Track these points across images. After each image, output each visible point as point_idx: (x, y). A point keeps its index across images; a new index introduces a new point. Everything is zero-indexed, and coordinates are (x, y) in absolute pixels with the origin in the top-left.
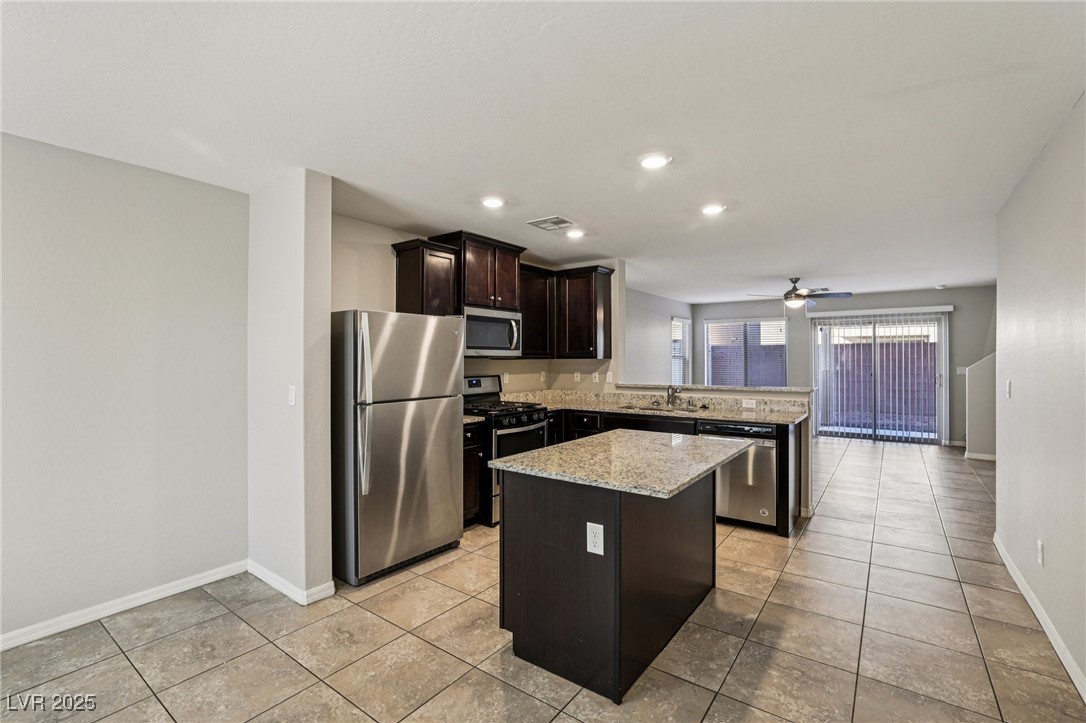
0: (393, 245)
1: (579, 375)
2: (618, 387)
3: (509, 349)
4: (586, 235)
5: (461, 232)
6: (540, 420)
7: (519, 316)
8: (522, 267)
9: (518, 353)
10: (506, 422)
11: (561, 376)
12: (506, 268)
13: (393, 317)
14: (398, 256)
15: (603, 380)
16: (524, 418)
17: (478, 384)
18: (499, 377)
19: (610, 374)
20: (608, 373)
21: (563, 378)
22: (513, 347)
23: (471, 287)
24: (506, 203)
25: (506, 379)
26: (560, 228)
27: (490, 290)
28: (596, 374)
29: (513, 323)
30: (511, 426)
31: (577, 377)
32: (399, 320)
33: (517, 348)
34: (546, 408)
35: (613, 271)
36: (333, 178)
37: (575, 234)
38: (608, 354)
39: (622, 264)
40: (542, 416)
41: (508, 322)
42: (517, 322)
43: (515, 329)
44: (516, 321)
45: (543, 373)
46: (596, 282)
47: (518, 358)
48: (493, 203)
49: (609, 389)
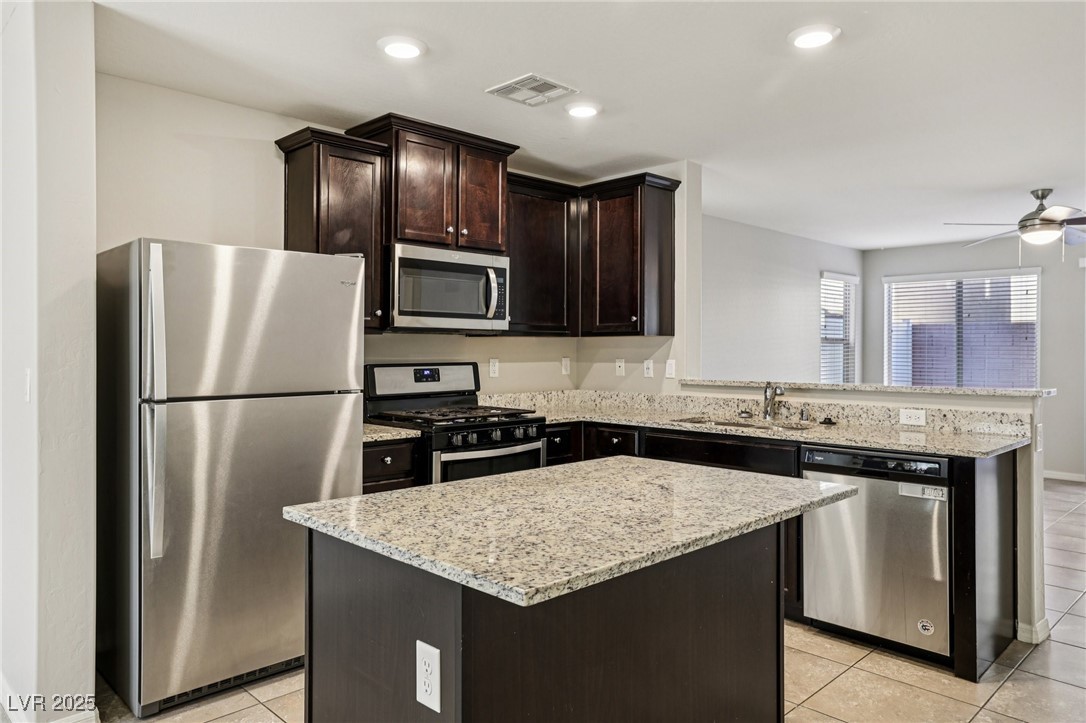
0: (276, 142)
1: (623, 365)
2: (685, 385)
3: (484, 317)
4: (602, 113)
5: (389, 116)
6: (527, 439)
7: (504, 262)
8: (512, 179)
9: (503, 325)
10: (458, 439)
11: (596, 366)
12: (485, 184)
14: (287, 161)
15: (661, 373)
16: (497, 435)
17: (434, 377)
18: (475, 366)
19: (671, 363)
20: (669, 362)
21: (598, 371)
22: (491, 314)
23: (409, 211)
24: (427, 52)
25: (492, 371)
26: (551, 100)
27: (447, 216)
28: (649, 363)
29: (492, 276)
30: (466, 446)
31: (620, 368)
33: (499, 316)
34: (544, 419)
35: (677, 183)
36: (96, 6)
37: (583, 112)
38: (666, 328)
39: (696, 171)
40: (533, 431)
41: (482, 271)
42: (500, 272)
43: (494, 285)
44: (496, 270)
45: (566, 362)
46: (644, 198)
47: (503, 333)
48: (402, 50)
49: (670, 389)
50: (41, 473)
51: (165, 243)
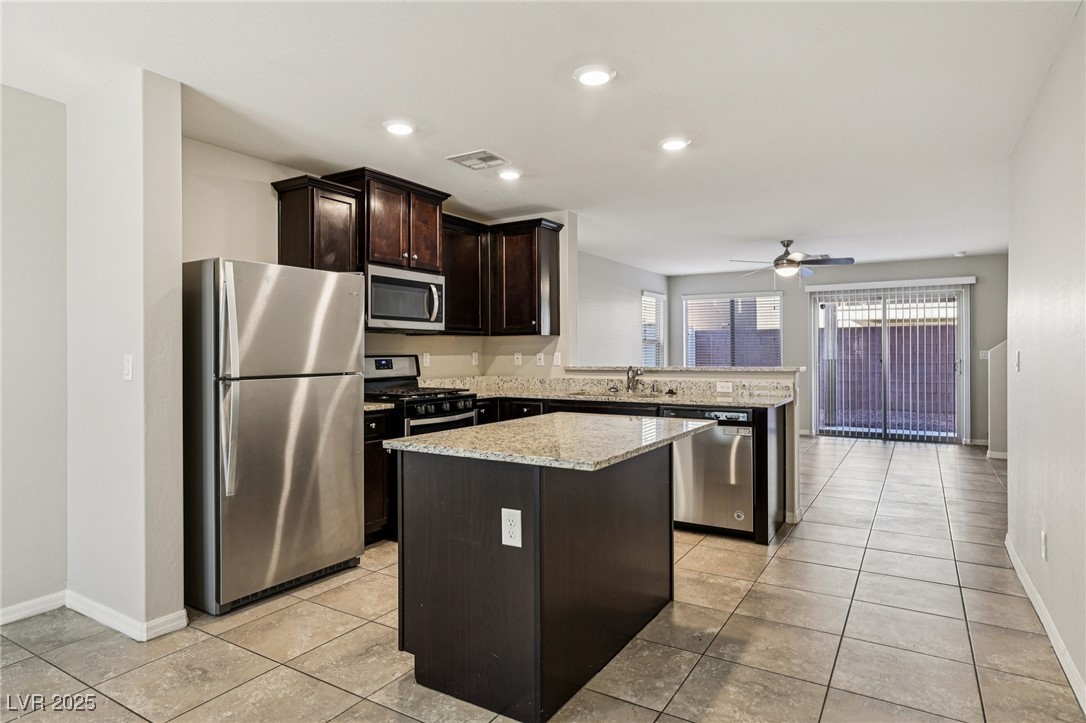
0: (272, 184)
1: (520, 357)
2: (568, 371)
3: (428, 320)
4: (523, 177)
5: (363, 170)
6: (466, 410)
7: (441, 280)
8: (445, 218)
9: (441, 326)
10: (421, 409)
11: (498, 358)
12: (427, 222)
13: (274, 270)
14: (280, 199)
15: (550, 363)
16: (447, 406)
17: (389, 366)
18: (416, 357)
19: (558, 355)
20: (556, 354)
21: (500, 361)
22: (433, 318)
23: (377, 240)
24: (417, 130)
25: (426, 361)
26: (489, 167)
27: (403, 244)
28: (541, 356)
29: (434, 289)
30: (427, 415)
31: (518, 359)
32: (282, 274)
33: (438, 320)
34: (475, 395)
35: (561, 226)
36: (182, 84)
37: (510, 175)
38: (555, 330)
39: (573, 218)
40: (470, 403)
41: (426, 286)
42: (439, 287)
43: (436, 297)
44: (437, 286)
45: (475, 355)
46: (541, 241)
47: (440, 333)
48: (400, 129)
49: (557, 374)
50: (147, 434)
51: (234, 262)
